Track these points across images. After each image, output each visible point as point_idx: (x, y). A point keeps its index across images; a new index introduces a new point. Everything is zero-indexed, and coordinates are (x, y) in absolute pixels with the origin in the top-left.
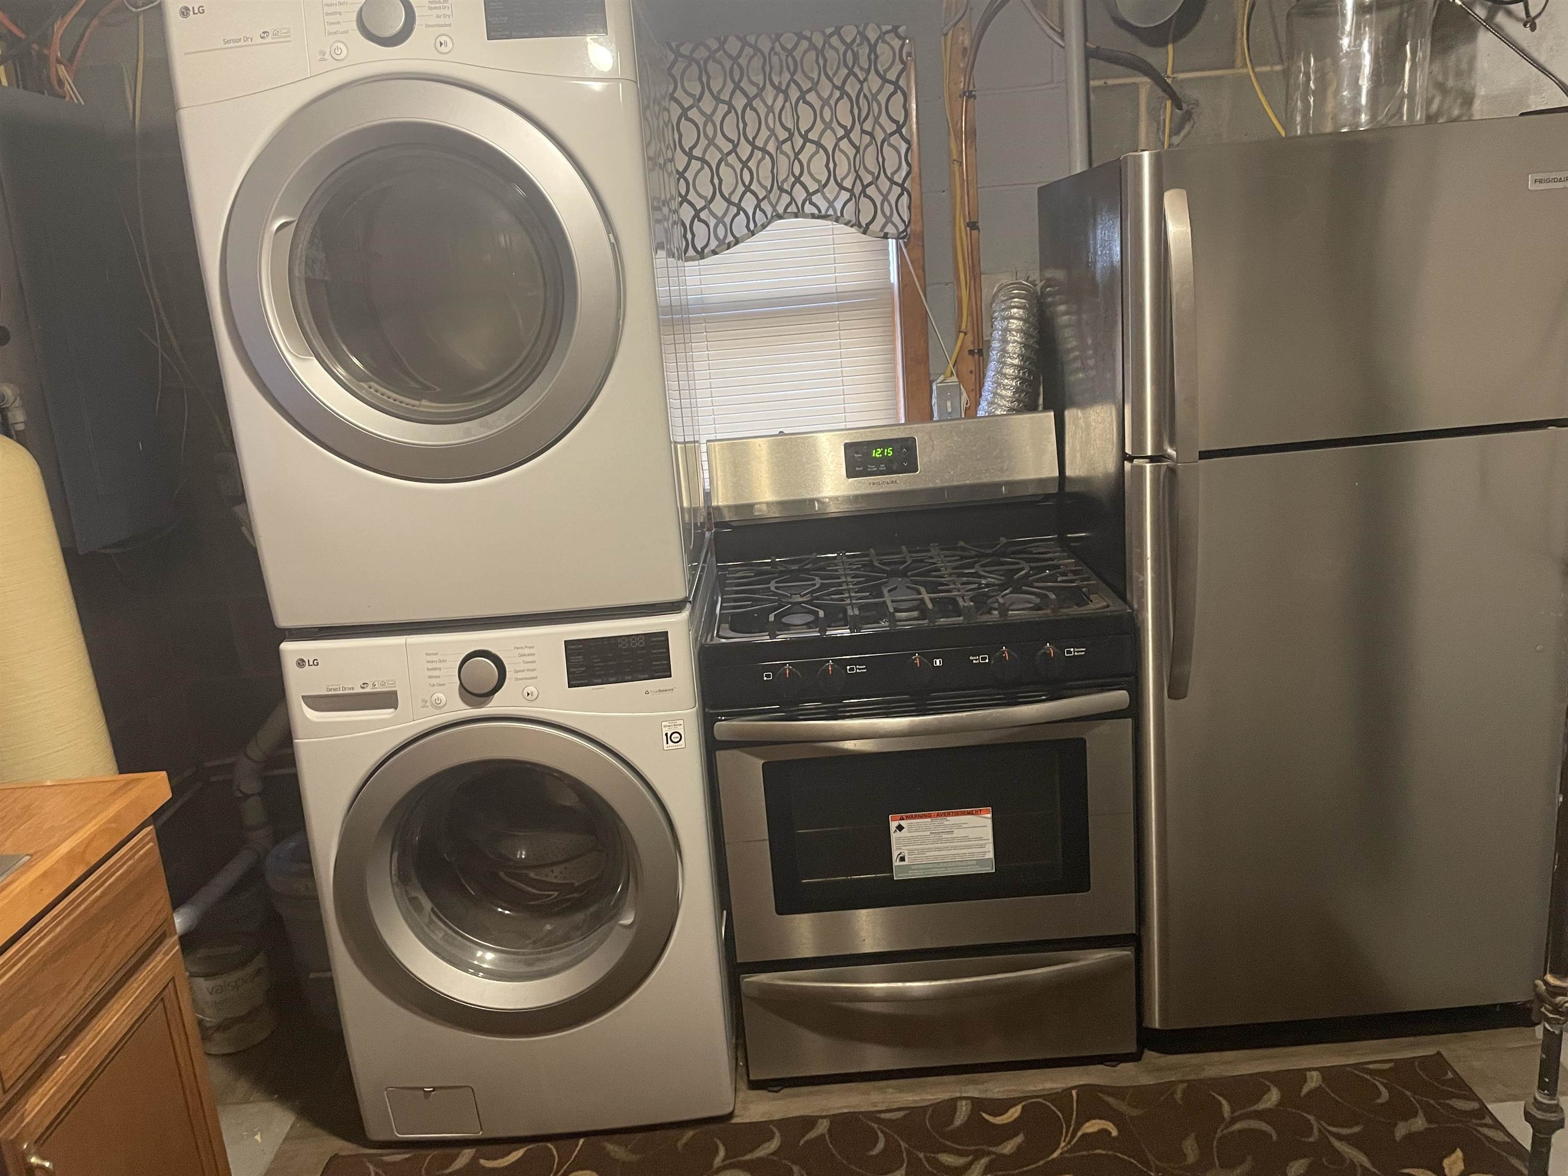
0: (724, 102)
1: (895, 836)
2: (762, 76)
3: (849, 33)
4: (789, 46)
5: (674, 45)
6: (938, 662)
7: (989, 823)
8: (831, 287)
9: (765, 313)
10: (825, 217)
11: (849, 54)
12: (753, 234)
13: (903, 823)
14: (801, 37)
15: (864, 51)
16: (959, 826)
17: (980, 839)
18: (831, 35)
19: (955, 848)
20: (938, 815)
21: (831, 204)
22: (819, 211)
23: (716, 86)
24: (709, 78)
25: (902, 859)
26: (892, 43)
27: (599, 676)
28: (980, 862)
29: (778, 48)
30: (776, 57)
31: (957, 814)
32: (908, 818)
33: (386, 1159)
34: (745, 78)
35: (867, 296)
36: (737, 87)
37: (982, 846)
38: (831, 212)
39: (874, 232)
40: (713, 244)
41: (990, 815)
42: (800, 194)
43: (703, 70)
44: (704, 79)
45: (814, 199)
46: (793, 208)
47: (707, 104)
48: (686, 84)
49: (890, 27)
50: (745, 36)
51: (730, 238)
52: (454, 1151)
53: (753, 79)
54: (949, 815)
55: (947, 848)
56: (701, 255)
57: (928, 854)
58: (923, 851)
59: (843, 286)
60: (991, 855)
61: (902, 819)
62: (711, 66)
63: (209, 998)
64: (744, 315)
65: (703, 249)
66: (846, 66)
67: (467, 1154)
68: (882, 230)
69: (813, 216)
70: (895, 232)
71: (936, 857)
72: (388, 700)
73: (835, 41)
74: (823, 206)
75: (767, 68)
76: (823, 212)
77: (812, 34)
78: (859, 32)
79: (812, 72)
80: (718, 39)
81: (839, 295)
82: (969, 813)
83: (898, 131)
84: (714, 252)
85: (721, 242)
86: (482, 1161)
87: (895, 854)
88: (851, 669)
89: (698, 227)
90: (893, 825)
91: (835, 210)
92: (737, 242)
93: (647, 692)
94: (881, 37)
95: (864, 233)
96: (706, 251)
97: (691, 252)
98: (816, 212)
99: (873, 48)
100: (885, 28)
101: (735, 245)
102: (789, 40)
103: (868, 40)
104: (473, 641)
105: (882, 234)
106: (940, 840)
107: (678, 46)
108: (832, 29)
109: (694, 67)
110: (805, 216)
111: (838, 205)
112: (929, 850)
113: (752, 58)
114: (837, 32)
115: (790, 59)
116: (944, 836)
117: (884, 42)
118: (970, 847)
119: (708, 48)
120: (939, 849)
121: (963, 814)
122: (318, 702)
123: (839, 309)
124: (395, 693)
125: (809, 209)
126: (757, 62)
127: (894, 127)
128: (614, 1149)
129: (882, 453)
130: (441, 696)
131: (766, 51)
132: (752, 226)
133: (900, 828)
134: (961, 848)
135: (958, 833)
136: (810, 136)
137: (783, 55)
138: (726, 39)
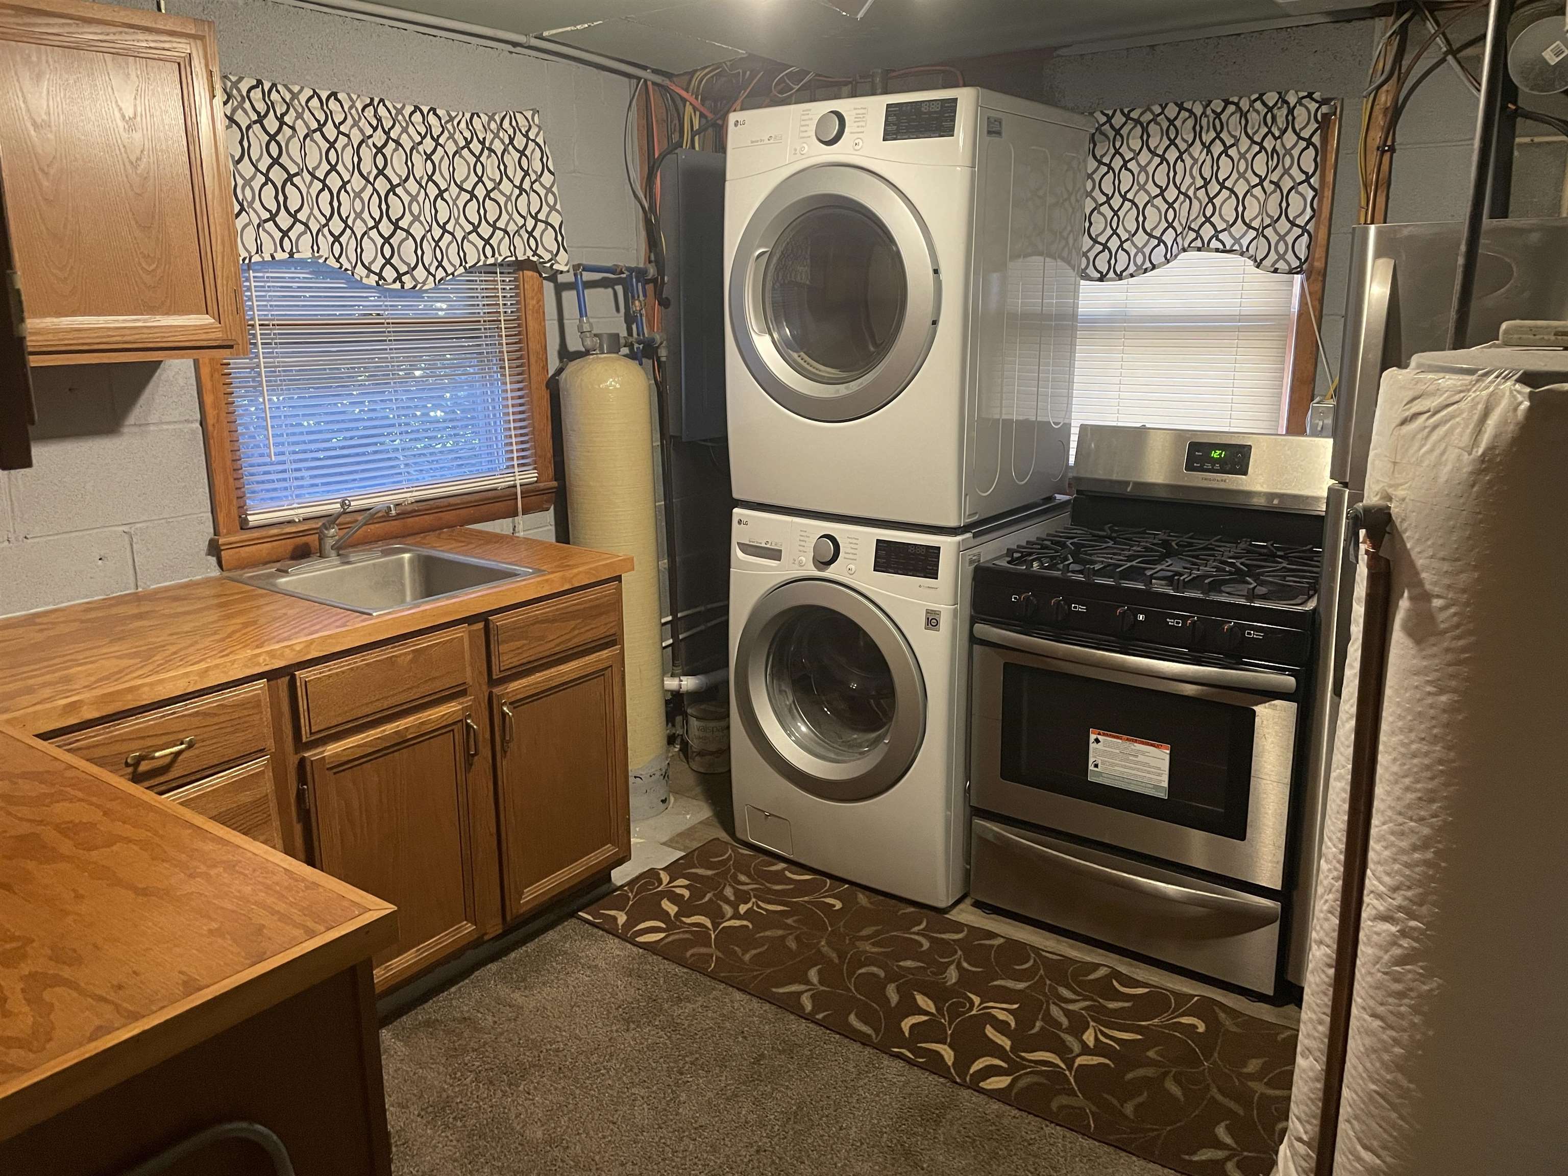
0: (1158, 155)
1: (1092, 746)
2: (1192, 135)
3: (1271, 98)
4: (1219, 110)
5: (1126, 111)
6: (1141, 617)
7: (1167, 757)
8: (1235, 311)
9: (1172, 327)
10: (1230, 251)
11: (1269, 115)
12: (1168, 261)
13: (1100, 737)
14: (1227, 103)
15: (1281, 114)
16: (1143, 753)
17: (1159, 769)
18: (1255, 100)
19: (1138, 770)
20: (1127, 739)
21: (1237, 241)
22: (1224, 246)
23: (1153, 144)
24: (1149, 136)
25: (1096, 766)
26: (1309, 106)
27: (894, 568)
28: (1156, 787)
29: (1209, 111)
30: (1206, 119)
31: (1143, 743)
32: (1104, 735)
33: (740, 851)
34: (1179, 136)
35: (1271, 320)
36: (1172, 142)
37: (1159, 775)
38: (1236, 247)
39: (1266, 267)
40: (1132, 268)
41: (1168, 752)
42: (1207, 232)
43: (1145, 130)
44: (1145, 138)
45: (1221, 236)
46: (1198, 243)
47: (1144, 157)
48: (1130, 141)
49: (1306, 94)
50: (1182, 103)
51: (1148, 265)
52: (774, 861)
53: (1185, 137)
54: (1136, 741)
55: (1131, 768)
56: (1120, 277)
57: (1116, 768)
58: (1113, 765)
59: (1246, 310)
60: (1165, 784)
61: (1099, 734)
62: (1153, 128)
63: (697, 733)
64: (1147, 327)
65: (1122, 272)
66: (1266, 124)
67: (781, 866)
68: (1273, 265)
69: (1217, 250)
70: (1287, 268)
71: (1123, 773)
72: (775, 554)
73: (1258, 105)
74: (1229, 244)
75: (1198, 128)
76: (1228, 248)
77: (1240, 100)
78: (1280, 97)
79: (1236, 130)
80: (1161, 105)
81: (1241, 318)
82: (1152, 745)
83: (1307, 180)
84: (1132, 276)
85: (1138, 268)
86: (787, 873)
87: (1091, 760)
88: (1075, 607)
89: (1122, 255)
90: (1093, 737)
91: (1241, 246)
92: (1154, 267)
93: (920, 586)
94: (1300, 101)
95: (1258, 267)
96: (1124, 274)
97: (1111, 274)
98: (1221, 247)
99: (1291, 111)
100: (1302, 94)
101: (1152, 270)
102: (1218, 105)
103: (1287, 103)
104: (825, 528)
105: (1272, 269)
106: (1127, 760)
107: (1129, 112)
108: (1256, 96)
109: (1139, 128)
110: (1210, 250)
111: (1245, 242)
112: (1117, 765)
113: (1186, 119)
114: (1260, 98)
115: (1217, 121)
116: (1131, 758)
117: (1301, 104)
118: (1149, 772)
119: (1152, 113)
120: (1125, 767)
121: (1148, 744)
122: (747, 549)
123: (1239, 330)
124: (781, 551)
125: (1214, 244)
126: (1190, 122)
127: (1303, 177)
128: (862, 898)
129: (1220, 454)
130: (804, 559)
131: (1199, 115)
132: (1169, 256)
133: (1097, 741)
134: (1142, 771)
135: (1141, 758)
136: (1226, 184)
137: (1212, 116)
138: (1167, 105)
